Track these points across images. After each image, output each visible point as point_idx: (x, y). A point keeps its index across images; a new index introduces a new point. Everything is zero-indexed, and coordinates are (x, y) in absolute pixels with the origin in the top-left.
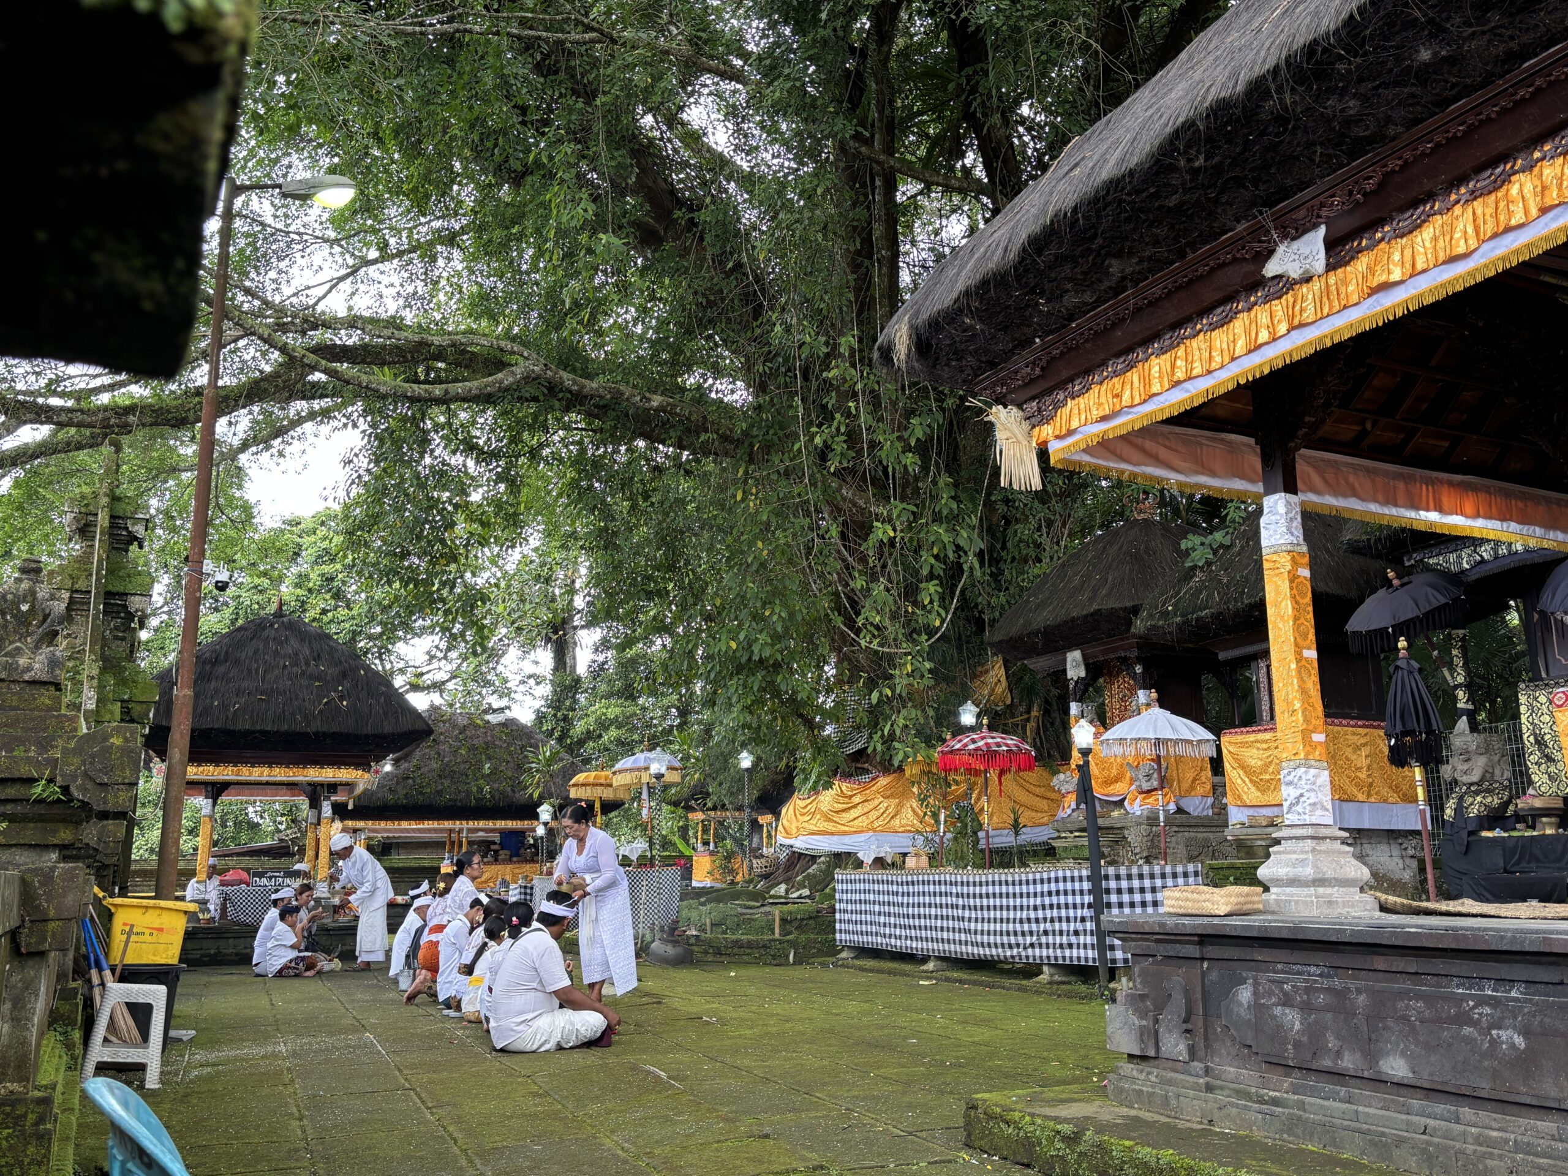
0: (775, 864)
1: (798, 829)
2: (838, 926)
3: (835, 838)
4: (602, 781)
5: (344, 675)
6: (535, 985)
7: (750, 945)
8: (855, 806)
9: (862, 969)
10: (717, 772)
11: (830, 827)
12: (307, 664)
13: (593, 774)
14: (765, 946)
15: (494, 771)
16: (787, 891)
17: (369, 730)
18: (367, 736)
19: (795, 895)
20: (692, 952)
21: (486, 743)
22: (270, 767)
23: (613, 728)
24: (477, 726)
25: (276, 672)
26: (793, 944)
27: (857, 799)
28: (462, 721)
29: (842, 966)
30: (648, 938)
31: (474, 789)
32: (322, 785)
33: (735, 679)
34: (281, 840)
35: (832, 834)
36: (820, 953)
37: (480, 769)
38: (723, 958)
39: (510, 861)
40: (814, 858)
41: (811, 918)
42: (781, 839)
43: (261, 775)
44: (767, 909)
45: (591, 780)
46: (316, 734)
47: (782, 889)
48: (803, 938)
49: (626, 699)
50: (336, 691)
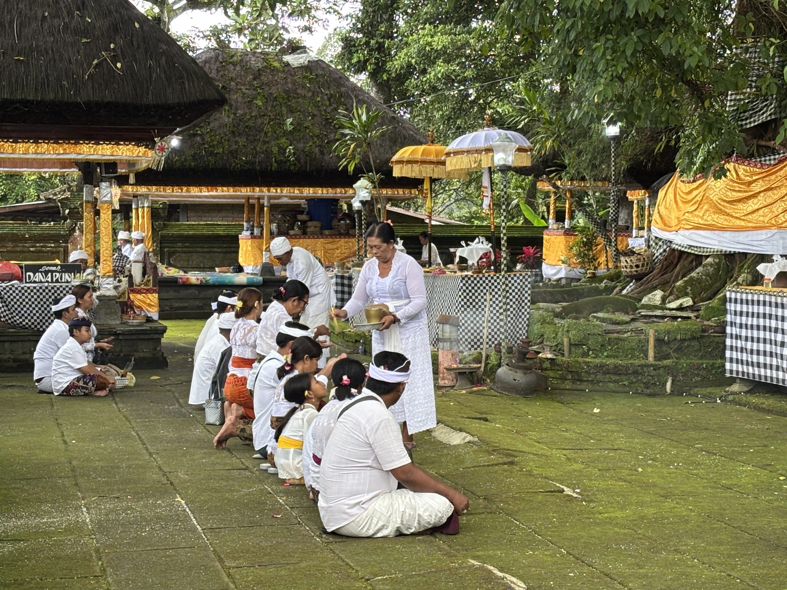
0: (650, 261)
1: (679, 221)
2: (728, 354)
3: (727, 234)
4: (432, 158)
5: (115, 29)
6: (370, 462)
7: (617, 371)
8: (755, 196)
9: (758, 408)
10: (576, 138)
11: (721, 220)
12: (70, 13)
13: (422, 148)
14: (635, 373)
15: (298, 127)
16: (664, 299)
17: (149, 99)
18: (148, 107)
19: (674, 305)
20: (546, 378)
21: (287, 92)
22: (36, 142)
23: (440, 62)
24: (274, 70)
25: (34, 25)
26: (669, 370)
27: (757, 187)
28: (256, 64)
29: (733, 402)
30: (493, 360)
31: (275, 150)
32: (99, 164)
33: (602, 40)
34: (49, 200)
35: (723, 229)
36: (705, 382)
37: (282, 124)
38: (583, 386)
39: (321, 235)
40: (698, 259)
41: (693, 338)
42: (657, 231)
43: (26, 152)
44: (639, 325)
45: (419, 157)
46: (88, 104)
47: (657, 296)
48: (684, 362)
49: (457, 23)
50: (107, 49)
